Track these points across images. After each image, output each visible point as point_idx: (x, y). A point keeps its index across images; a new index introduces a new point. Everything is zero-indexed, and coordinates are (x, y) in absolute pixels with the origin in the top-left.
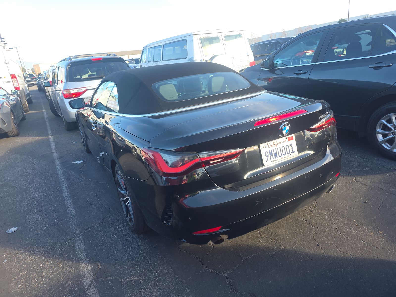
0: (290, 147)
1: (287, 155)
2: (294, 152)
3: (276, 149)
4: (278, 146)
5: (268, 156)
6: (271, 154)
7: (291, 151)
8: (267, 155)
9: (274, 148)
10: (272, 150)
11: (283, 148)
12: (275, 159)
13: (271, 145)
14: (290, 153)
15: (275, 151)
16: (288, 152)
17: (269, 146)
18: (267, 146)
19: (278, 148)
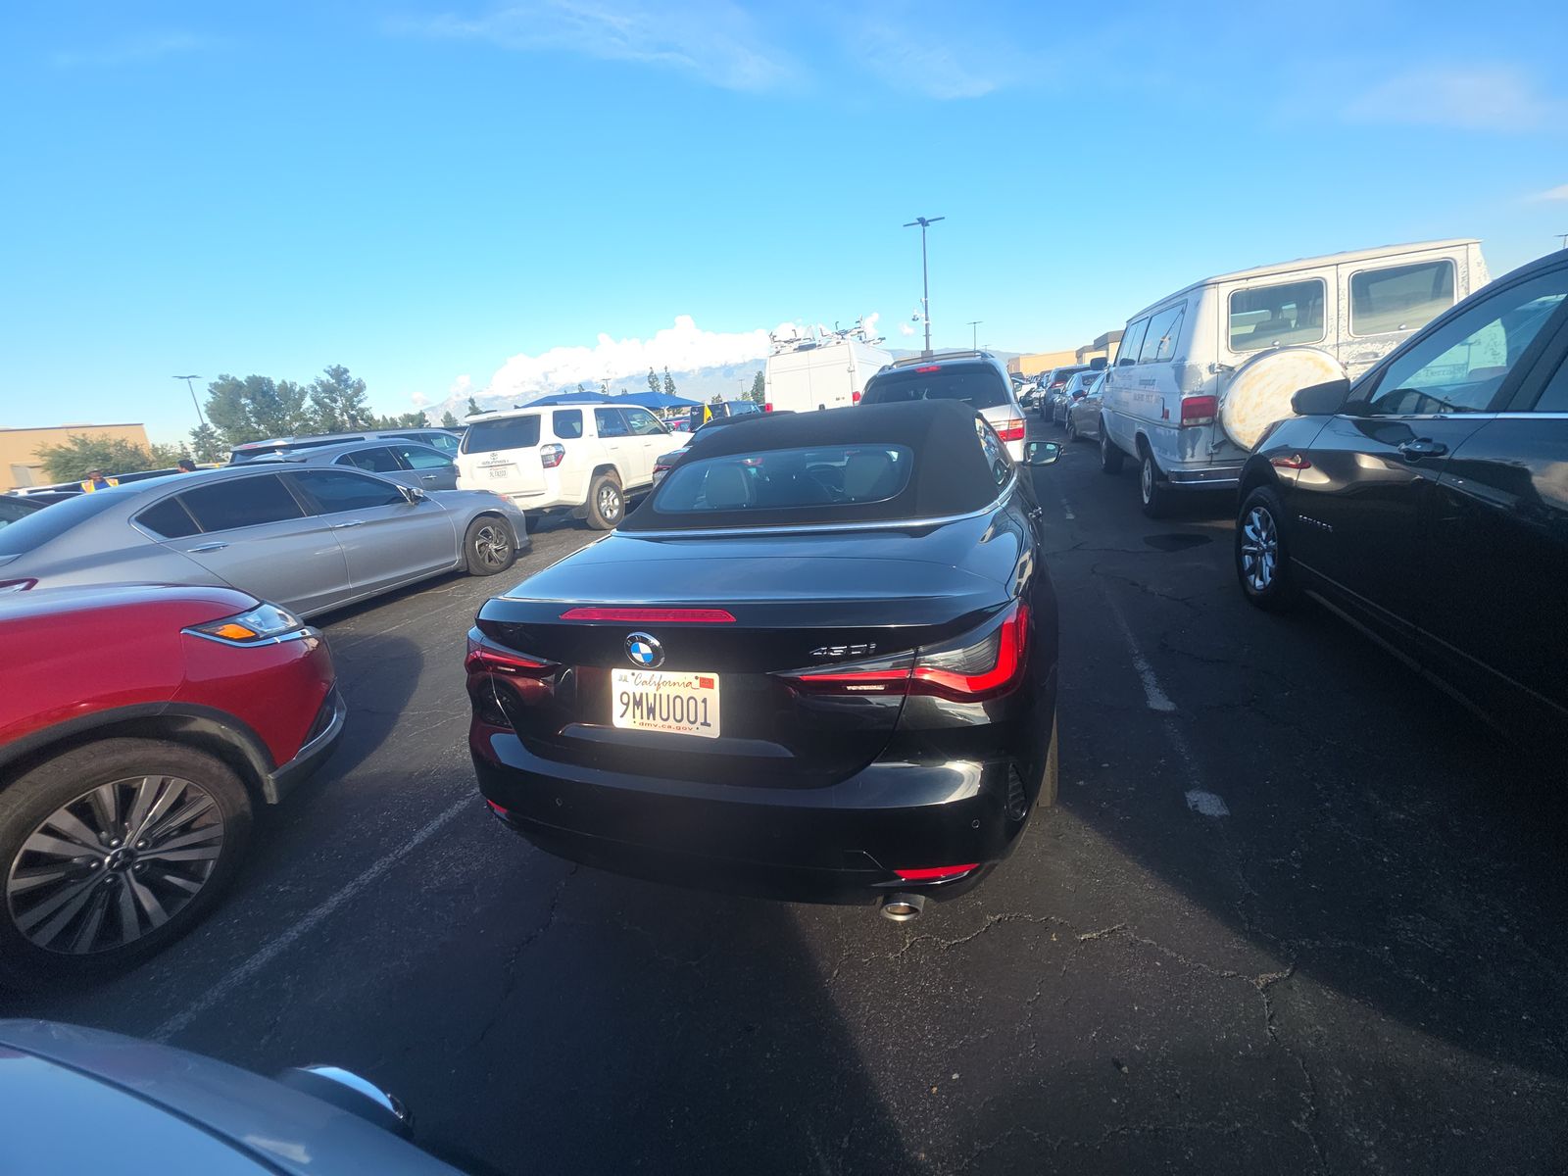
0: (701, 706)
1: (685, 722)
2: (709, 725)
3: (655, 695)
4: (665, 691)
5: (627, 704)
6: (638, 703)
7: (701, 719)
8: (625, 700)
9: (651, 690)
10: (641, 694)
11: (678, 701)
12: (645, 720)
13: (643, 679)
14: (698, 724)
15: (651, 700)
16: (692, 719)
17: (638, 681)
18: (631, 679)
19: (660, 695)
